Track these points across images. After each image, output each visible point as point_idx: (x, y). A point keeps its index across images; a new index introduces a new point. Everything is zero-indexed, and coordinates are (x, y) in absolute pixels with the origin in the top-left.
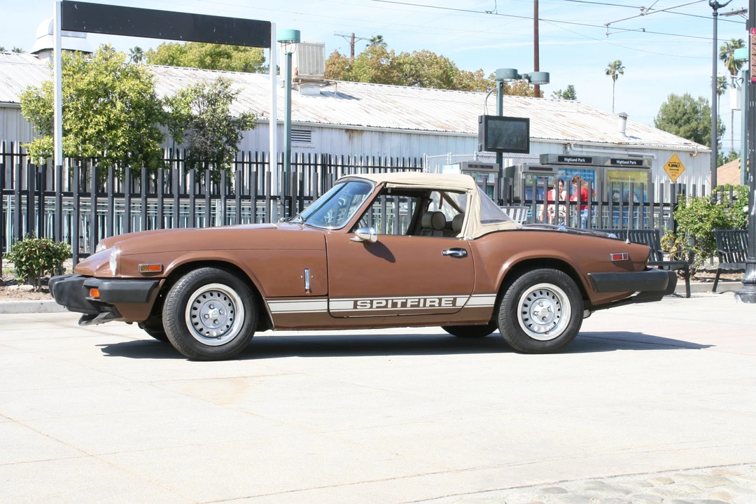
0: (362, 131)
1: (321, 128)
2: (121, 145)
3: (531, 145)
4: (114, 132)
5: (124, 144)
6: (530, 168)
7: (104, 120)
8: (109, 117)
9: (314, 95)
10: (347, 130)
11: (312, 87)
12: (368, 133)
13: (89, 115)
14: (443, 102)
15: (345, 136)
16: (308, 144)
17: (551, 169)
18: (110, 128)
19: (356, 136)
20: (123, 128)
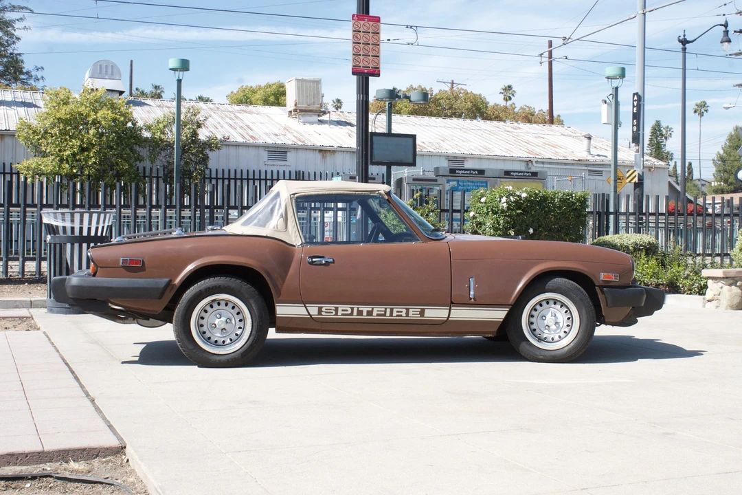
0: (334, 152)
1: (296, 148)
2: (92, 164)
3: (418, 159)
4: (86, 153)
5: (95, 163)
6: (414, 180)
7: (78, 144)
8: (82, 141)
9: (311, 123)
10: (321, 151)
11: (311, 116)
12: (340, 153)
13: (66, 140)
14: (435, 128)
15: (319, 156)
16: (283, 163)
17: (436, 181)
18: (83, 150)
19: (329, 157)
20: (94, 150)
